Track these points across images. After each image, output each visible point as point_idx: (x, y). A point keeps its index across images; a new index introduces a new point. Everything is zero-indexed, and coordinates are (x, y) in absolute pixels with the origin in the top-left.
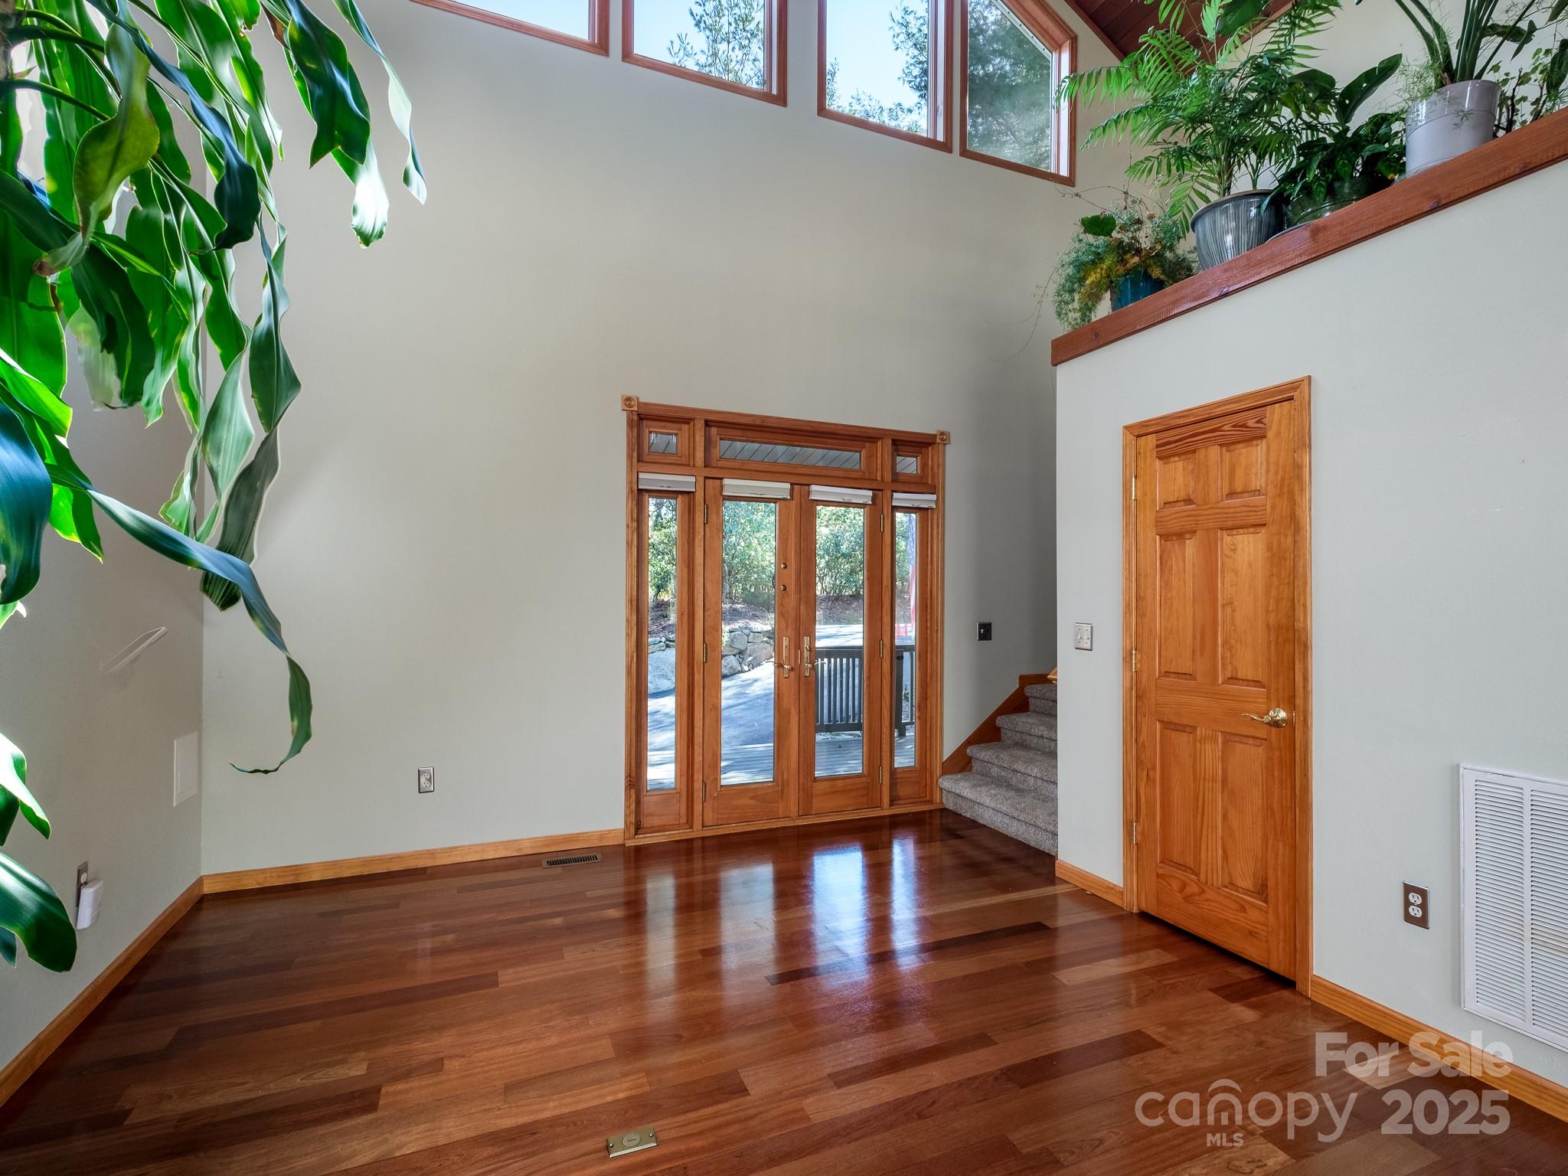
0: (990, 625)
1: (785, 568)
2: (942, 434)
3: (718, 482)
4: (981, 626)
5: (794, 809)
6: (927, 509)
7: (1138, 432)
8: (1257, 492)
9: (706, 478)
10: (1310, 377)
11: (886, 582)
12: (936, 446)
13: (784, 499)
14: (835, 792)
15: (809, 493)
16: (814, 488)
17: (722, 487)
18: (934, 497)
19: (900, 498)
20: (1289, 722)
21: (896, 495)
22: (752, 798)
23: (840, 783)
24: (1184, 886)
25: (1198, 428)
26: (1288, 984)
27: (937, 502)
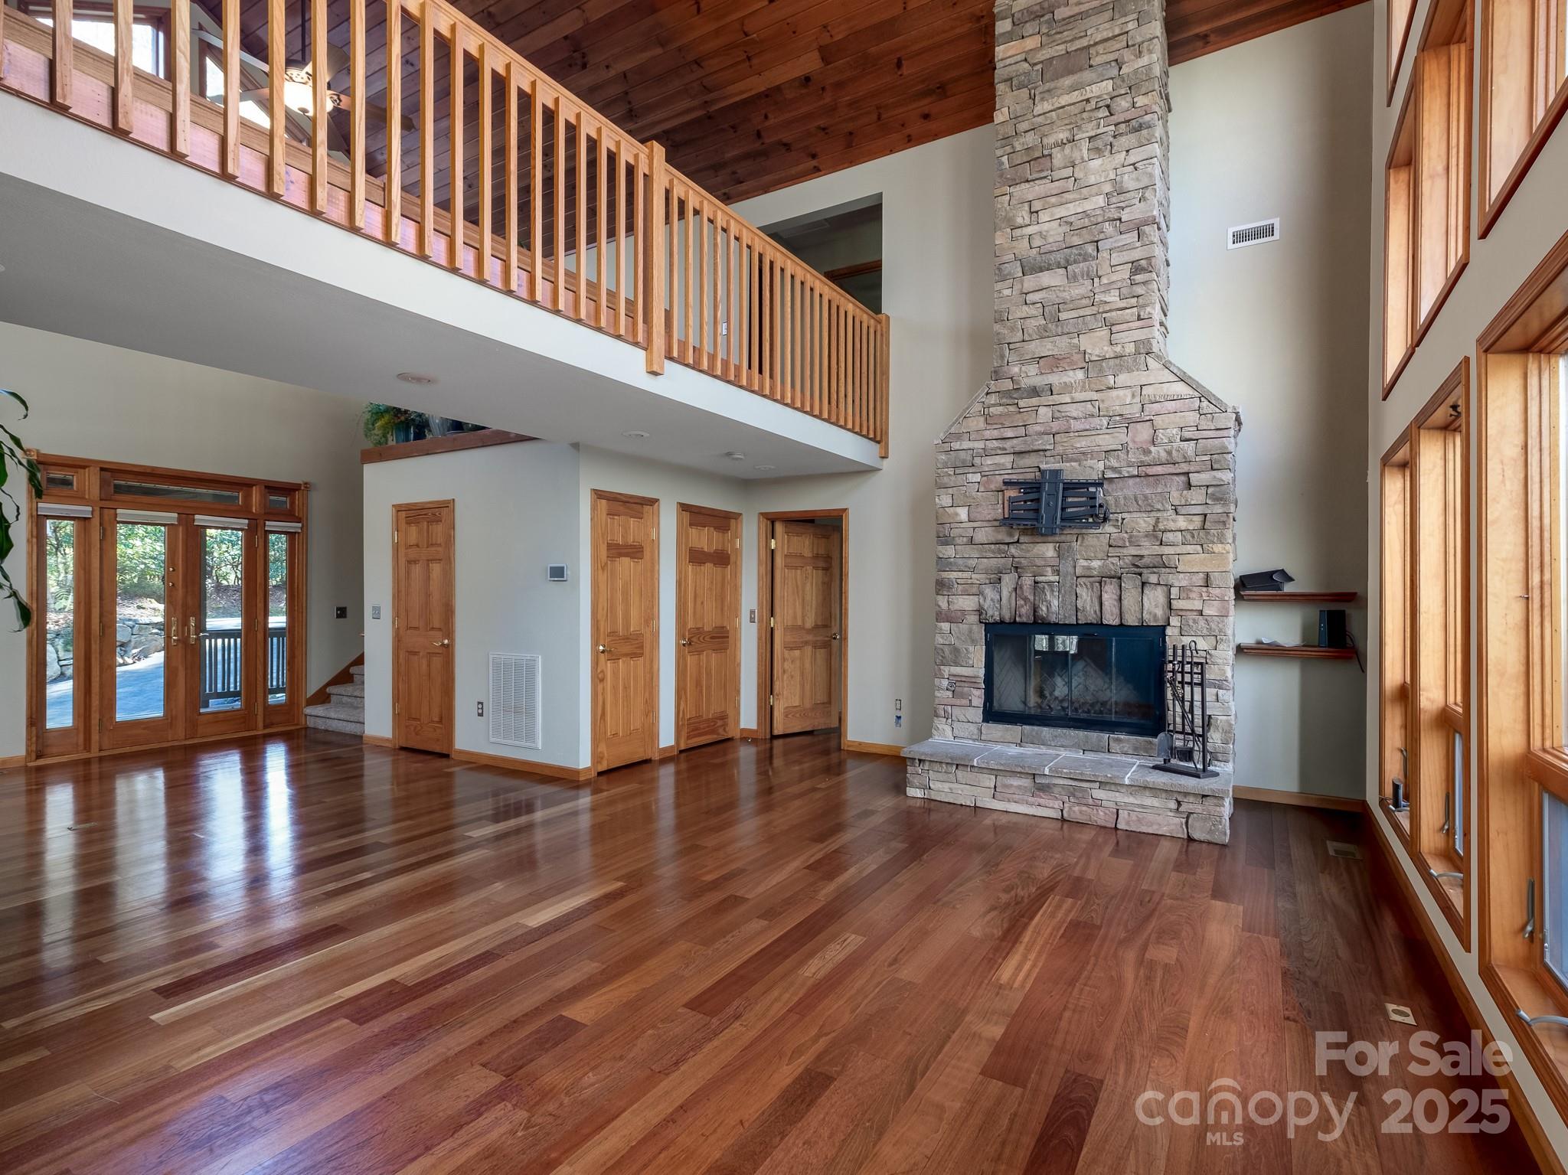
0: (345, 608)
1: (174, 570)
2: (306, 484)
3: (113, 511)
4: (338, 609)
5: (181, 733)
6: (295, 533)
7: (399, 509)
8: (440, 545)
9: (101, 508)
10: (454, 500)
11: (260, 580)
12: (301, 492)
13: (172, 524)
14: (217, 722)
15: (194, 520)
16: (197, 517)
17: (116, 515)
18: (300, 525)
19: (271, 525)
20: (448, 645)
21: (267, 523)
22: (144, 729)
23: (221, 715)
24: (415, 728)
25: (419, 512)
26: (446, 756)
27: (302, 528)
